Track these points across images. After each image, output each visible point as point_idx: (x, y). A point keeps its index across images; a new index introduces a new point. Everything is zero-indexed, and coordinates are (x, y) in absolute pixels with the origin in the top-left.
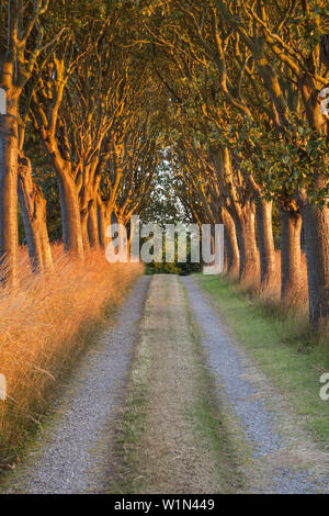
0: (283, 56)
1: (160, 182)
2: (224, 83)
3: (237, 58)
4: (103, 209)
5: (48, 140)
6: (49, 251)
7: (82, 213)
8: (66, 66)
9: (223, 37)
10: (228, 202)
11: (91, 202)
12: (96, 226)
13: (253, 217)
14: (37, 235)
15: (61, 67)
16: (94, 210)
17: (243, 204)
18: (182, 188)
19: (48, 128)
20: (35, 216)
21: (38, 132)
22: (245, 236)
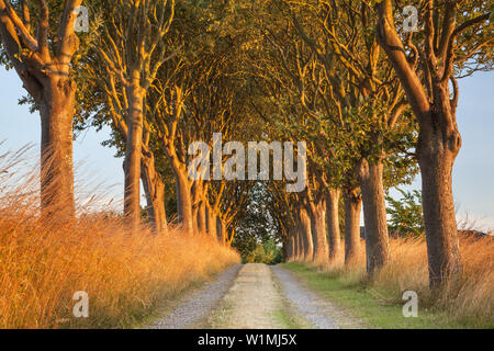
0: (348, 65)
1: (255, 199)
2: (303, 98)
3: (314, 83)
4: (210, 211)
5: (168, 146)
6: (165, 226)
7: (193, 207)
8: (184, 90)
9: (303, 66)
10: (305, 202)
11: (201, 202)
12: (204, 221)
13: (324, 213)
14: (157, 212)
15: (179, 92)
16: (203, 209)
17: (316, 203)
18: (271, 204)
19: (168, 138)
20: (155, 196)
21: (161, 140)
22: (317, 228)
